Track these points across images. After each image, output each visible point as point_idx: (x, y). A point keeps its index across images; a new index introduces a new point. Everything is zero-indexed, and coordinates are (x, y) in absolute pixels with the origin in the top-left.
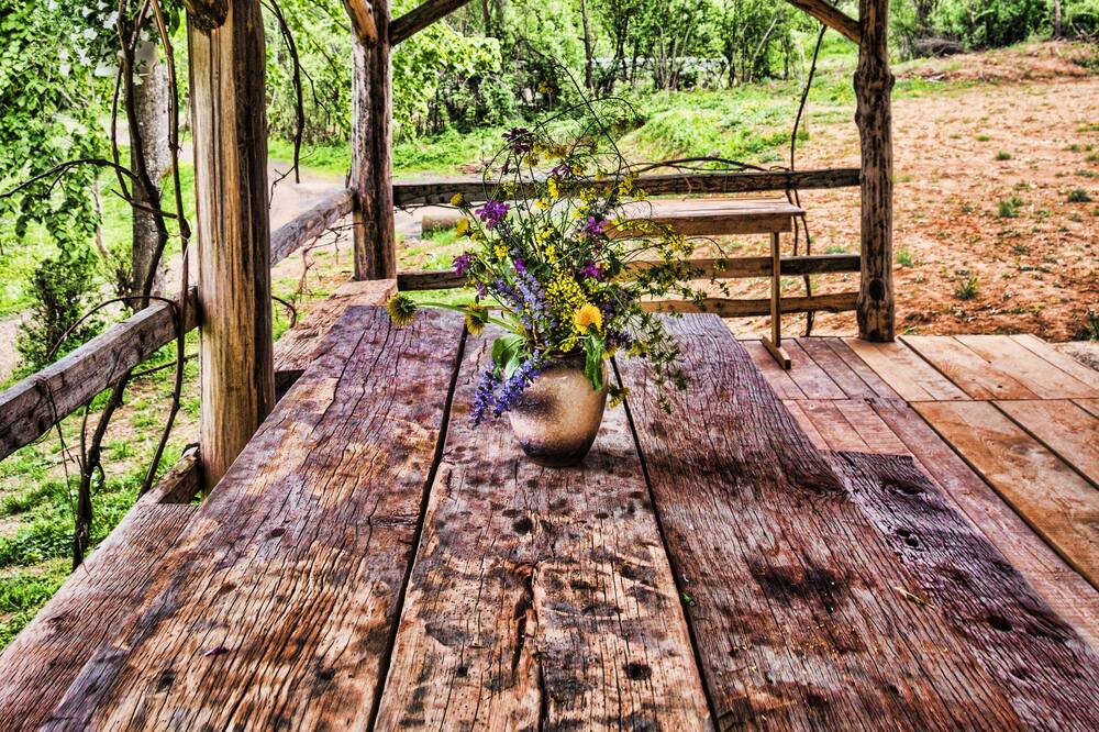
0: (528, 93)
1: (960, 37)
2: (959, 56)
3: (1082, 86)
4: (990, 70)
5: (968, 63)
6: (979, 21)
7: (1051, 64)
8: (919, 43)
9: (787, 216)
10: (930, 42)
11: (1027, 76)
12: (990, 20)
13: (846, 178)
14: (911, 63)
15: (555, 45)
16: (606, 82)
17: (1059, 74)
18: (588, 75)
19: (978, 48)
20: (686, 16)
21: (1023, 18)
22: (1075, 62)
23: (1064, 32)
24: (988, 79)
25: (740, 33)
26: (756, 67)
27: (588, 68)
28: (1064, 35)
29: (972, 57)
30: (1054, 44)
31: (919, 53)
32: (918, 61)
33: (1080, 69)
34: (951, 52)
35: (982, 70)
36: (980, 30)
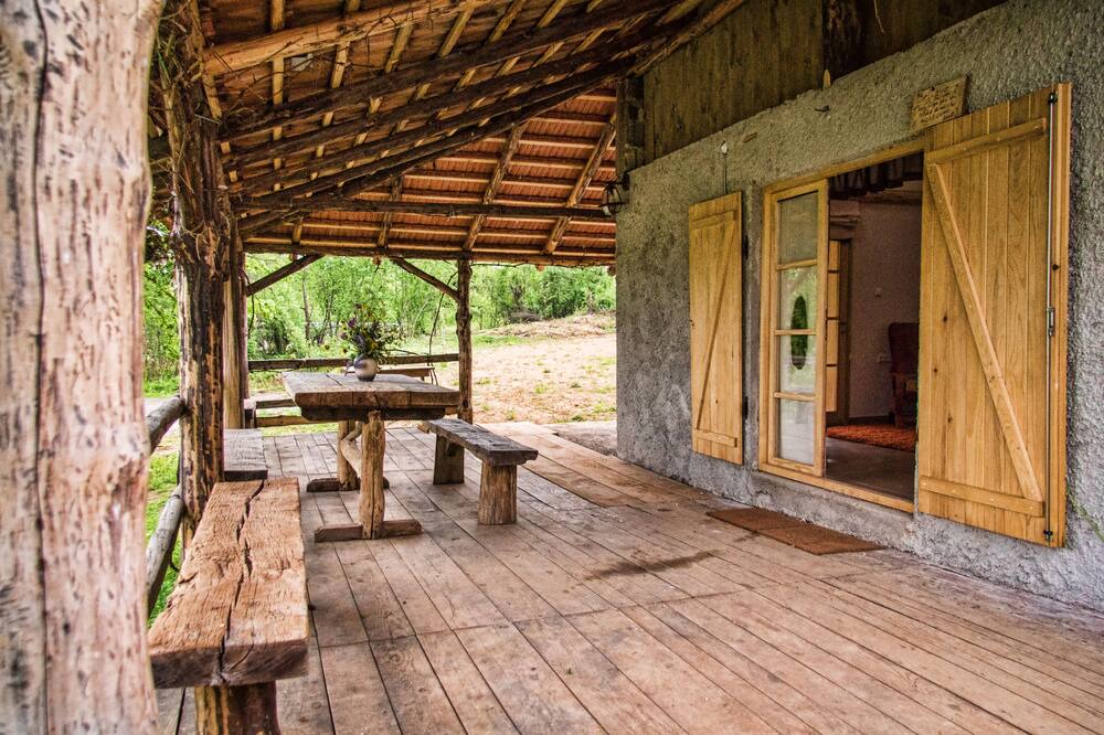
0: (266, 345)
1: (538, 312)
2: (537, 323)
3: (602, 340)
4: (553, 331)
5: (541, 327)
6: (548, 303)
7: (586, 328)
8: (514, 315)
9: (428, 370)
10: (521, 314)
11: (573, 334)
12: (554, 302)
13: (453, 358)
14: (508, 327)
15: (285, 312)
16: (319, 338)
17: (590, 333)
18: (307, 332)
19: (548, 318)
20: (371, 296)
21: (573, 301)
22: (599, 327)
23: (593, 310)
24: (552, 336)
25: (406, 307)
26: (417, 328)
27: (307, 328)
28: (594, 311)
29: (543, 323)
30: (589, 316)
31: (514, 321)
32: (512, 326)
33: (601, 331)
34: (532, 320)
35: (549, 331)
36: (549, 308)
